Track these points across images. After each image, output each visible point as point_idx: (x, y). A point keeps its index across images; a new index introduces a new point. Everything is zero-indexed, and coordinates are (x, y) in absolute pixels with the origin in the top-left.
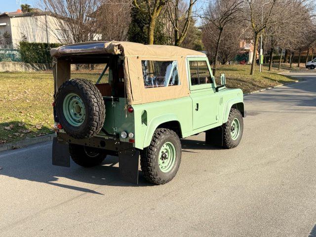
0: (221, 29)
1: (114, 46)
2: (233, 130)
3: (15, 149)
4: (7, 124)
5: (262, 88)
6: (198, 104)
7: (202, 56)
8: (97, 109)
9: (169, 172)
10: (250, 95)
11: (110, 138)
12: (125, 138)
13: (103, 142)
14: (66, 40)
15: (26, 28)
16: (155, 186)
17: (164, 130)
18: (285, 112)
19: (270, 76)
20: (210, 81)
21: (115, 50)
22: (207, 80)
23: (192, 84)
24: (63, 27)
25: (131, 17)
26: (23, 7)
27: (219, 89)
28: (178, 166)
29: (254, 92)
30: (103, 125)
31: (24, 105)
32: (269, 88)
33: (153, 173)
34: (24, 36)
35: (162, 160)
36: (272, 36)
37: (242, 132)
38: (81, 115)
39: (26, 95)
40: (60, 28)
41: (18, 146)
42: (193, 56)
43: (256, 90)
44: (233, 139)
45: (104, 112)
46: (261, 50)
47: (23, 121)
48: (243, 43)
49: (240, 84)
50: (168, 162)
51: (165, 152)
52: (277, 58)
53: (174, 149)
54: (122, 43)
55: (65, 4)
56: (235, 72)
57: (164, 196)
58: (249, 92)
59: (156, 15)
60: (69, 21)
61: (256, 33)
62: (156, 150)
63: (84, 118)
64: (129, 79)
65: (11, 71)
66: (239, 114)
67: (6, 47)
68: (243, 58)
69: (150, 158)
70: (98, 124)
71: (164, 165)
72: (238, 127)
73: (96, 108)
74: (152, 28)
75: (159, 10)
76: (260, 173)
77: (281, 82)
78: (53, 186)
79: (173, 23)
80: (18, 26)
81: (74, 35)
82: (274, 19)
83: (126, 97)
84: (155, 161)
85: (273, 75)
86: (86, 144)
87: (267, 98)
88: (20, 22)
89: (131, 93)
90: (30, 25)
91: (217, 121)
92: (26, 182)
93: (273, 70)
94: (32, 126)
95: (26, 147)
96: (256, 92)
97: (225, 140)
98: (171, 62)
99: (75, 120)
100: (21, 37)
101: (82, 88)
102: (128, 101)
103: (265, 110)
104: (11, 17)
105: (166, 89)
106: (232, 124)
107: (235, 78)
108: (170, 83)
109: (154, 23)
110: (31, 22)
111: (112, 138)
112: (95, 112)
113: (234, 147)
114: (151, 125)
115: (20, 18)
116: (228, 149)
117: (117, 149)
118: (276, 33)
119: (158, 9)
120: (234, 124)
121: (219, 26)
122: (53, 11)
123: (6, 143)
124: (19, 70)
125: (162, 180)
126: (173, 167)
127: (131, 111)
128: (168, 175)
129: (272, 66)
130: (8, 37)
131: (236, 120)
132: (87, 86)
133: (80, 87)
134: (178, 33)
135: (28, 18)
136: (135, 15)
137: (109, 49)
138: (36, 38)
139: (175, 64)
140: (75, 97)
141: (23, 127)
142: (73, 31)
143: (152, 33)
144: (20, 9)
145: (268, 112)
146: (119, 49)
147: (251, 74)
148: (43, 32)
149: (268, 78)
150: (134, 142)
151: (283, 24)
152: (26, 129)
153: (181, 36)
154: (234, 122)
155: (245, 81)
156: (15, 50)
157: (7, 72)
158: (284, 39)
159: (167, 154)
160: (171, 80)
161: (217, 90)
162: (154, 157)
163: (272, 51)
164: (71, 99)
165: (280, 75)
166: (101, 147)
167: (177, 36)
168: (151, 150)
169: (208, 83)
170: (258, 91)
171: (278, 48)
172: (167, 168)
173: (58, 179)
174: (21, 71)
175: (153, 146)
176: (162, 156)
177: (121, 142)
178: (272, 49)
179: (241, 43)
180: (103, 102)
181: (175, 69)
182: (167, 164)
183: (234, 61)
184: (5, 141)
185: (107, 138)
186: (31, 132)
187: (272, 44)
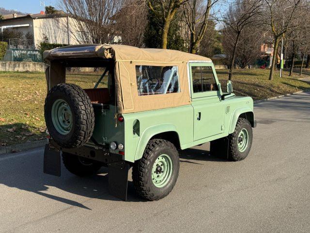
0: (239, 33)
1: (104, 49)
2: (241, 141)
3: (14, 152)
4: (10, 126)
5: (280, 94)
6: (200, 113)
7: (207, 61)
8: (85, 117)
9: (164, 187)
10: (267, 101)
11: (100, 148)
12: (114, 149)
13: (93, 153)
14: (85, 42)
15: (48, 29)
16: (148, 202)
17: (160, 141)
18: (302, 122)
19: (290, 82)
20: (216, 88)
21: (106, 54)
22: (212, 87)
23: (195, 91)
24: (83, 29)
25: (148, 19)
26: (47, 8)
27: (225, 97)
28: (175, 181)
29: (271, 98)
30: (91, 134)
31: (31, 106)
32: (288, 95)
33: (145, 188)
34: (46, 37)
35: (157, 173)
36: (293, 41)
37: (251, 143)
38: (69, 122)
39: (35, 96)
40: (79, 30)
41: (17, 149)
42: (196, 61)
43: (273, 96)
44: (240, 150)
45: (93, 120)
46: (282, 55)
47: (28, 123)
48: (264, 48)
49: (257, 90)
50: (164, 176)
51: (160, 165)
52: (299, 63)
53: (171, 162)
54: (114, 47)
55: (85, 6)
56: (253, 77)
57: (155, 215)
58: (266, 98)
59: (171, 17)
60: (89, 22)
61: (276, 37)
62: (149, 163)
63: (72, 126)
64: (120, 86)
65: (30, 71)
66: (248, 124)
67: (27, 47)
68: (263, 62)
69: (142, 172)
70: (85, 133)
71: (158, 179)
72: (246, 138)
73: (83, 116)
74: (166, 31)
75: (174, 13)
76: (266, 192)
77: (301, 88)
78: (41, 196)
79: (189, 26)
80: (40, 27)
81: (92, 37)
82: (295, 24)
83: (117, 105)
84: (148, 175)
85: (293, 81)
86: (76, 153)
87: (284, 105)
88: (42, 23)
89: (122, 100)
90: (52, 27)
91: (222, 132)
92: (15, 190)
93: (294, 75)
94: (36, 128)
95: (25, 150)
96: (273, 98)
97: (230, 151)
98: (171, 67)
99: (63, 128)
100: (43, 37)
101: (70, 94)
102: (118, 110)
103: (281, 119)
104: (34, 19)
105: (164, 97)
106: (240, 135)
107: (253, 83)
108: (168, 90)
109: (167, 26)
110: (52, 23)
111: (101, 148)
112: (82, 120)
113: (242, 159)
114: (144, 136)
115: (43, 19)
116: (235, 161)
117: (106, 160)
118: (298, 38)
119: (172, 12)
120: (242, 135)
121: (237, 30)
122: (73, 13)
123: (6, 145)
124: (38, 70)
125: (155, 196)
126: (169, 182)
127: (121, 120)
128: (162, 191)
129: (293, 72)
130: (30, 38)
131: (244, 131)
132: (75, 92)
133: (68, 93)
134: (194, 36)
135: (50, 20)
136: (152, 18)
137: (99, 53)
138: (57, 39)
139: (175, 70)
140: (64, 103)
141: (27, 130)
142: (92, 33)
143: (165, 36)
144: (44, 10)
145: (284, 120)
146: (110, 52)
147: (270, 79)
148: (64, 34)
149: (288, 84)
150: (124, 155)
151: (305, 28)
152: (29, 131)
153: (197, 40)
154: (242, 132)
155: (262, 87)
156: (36, 51)
157: (27, 72)
158: (306, 44)
159: (162, 167)
160: (170, 87)
161: (223, 98)
162: (147, 170)
163: (293, 55)
164: (60, 105)
165: (300, 80)
166: (90, 158)
167: (193, 39)
168: (144, 163)
169: (213, 90)
170: (275, 97)
171: (300, 53)
172: (162, 183)
173: (48, 188)
174: (41, 71)
175: (146, 159)
176: (157, 169)
177: (110, 153)
178: (293, 54)
179: (262, 47)
180: (92, 109)
181: (175, 74)
182: (163, 178)
183: (254, 65)
184: (5, 144)
185: (97, 148)
186: (33, 135)
187: (294, 49)
